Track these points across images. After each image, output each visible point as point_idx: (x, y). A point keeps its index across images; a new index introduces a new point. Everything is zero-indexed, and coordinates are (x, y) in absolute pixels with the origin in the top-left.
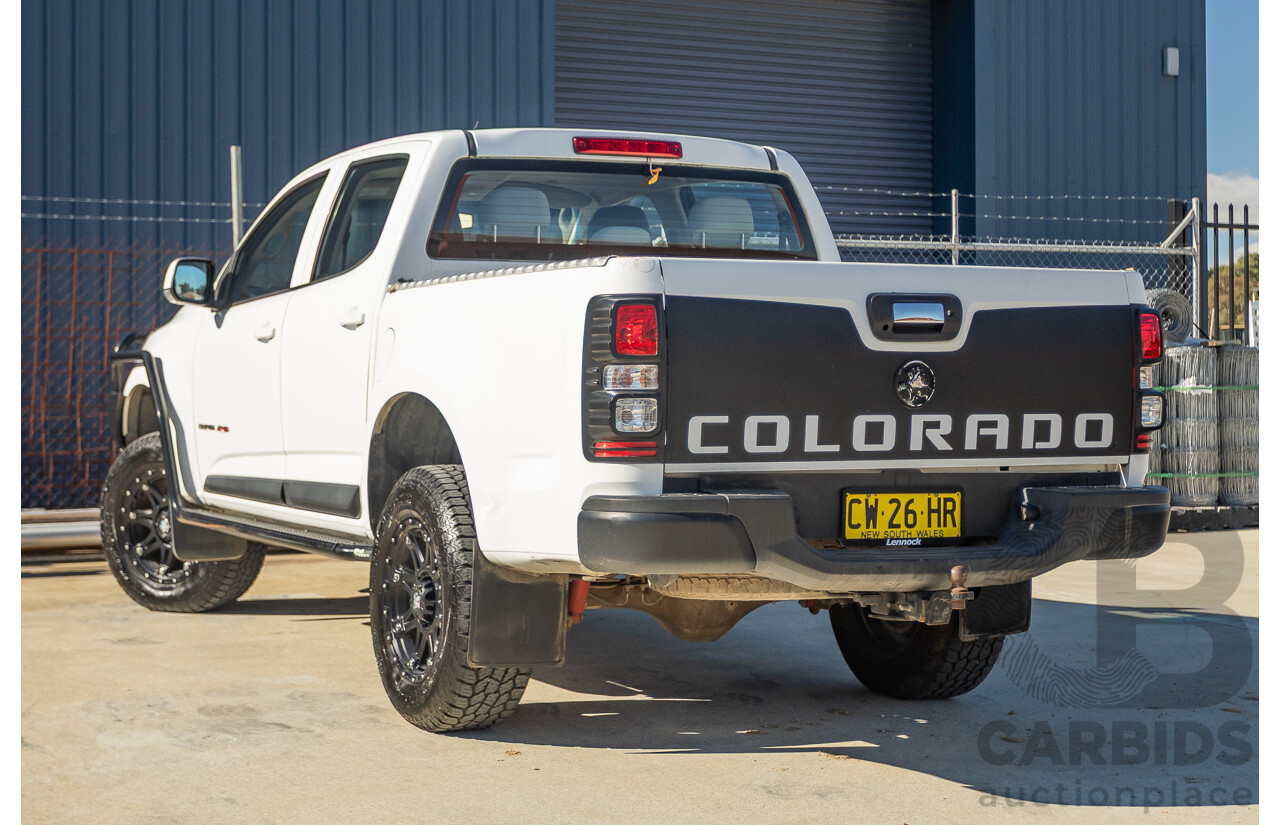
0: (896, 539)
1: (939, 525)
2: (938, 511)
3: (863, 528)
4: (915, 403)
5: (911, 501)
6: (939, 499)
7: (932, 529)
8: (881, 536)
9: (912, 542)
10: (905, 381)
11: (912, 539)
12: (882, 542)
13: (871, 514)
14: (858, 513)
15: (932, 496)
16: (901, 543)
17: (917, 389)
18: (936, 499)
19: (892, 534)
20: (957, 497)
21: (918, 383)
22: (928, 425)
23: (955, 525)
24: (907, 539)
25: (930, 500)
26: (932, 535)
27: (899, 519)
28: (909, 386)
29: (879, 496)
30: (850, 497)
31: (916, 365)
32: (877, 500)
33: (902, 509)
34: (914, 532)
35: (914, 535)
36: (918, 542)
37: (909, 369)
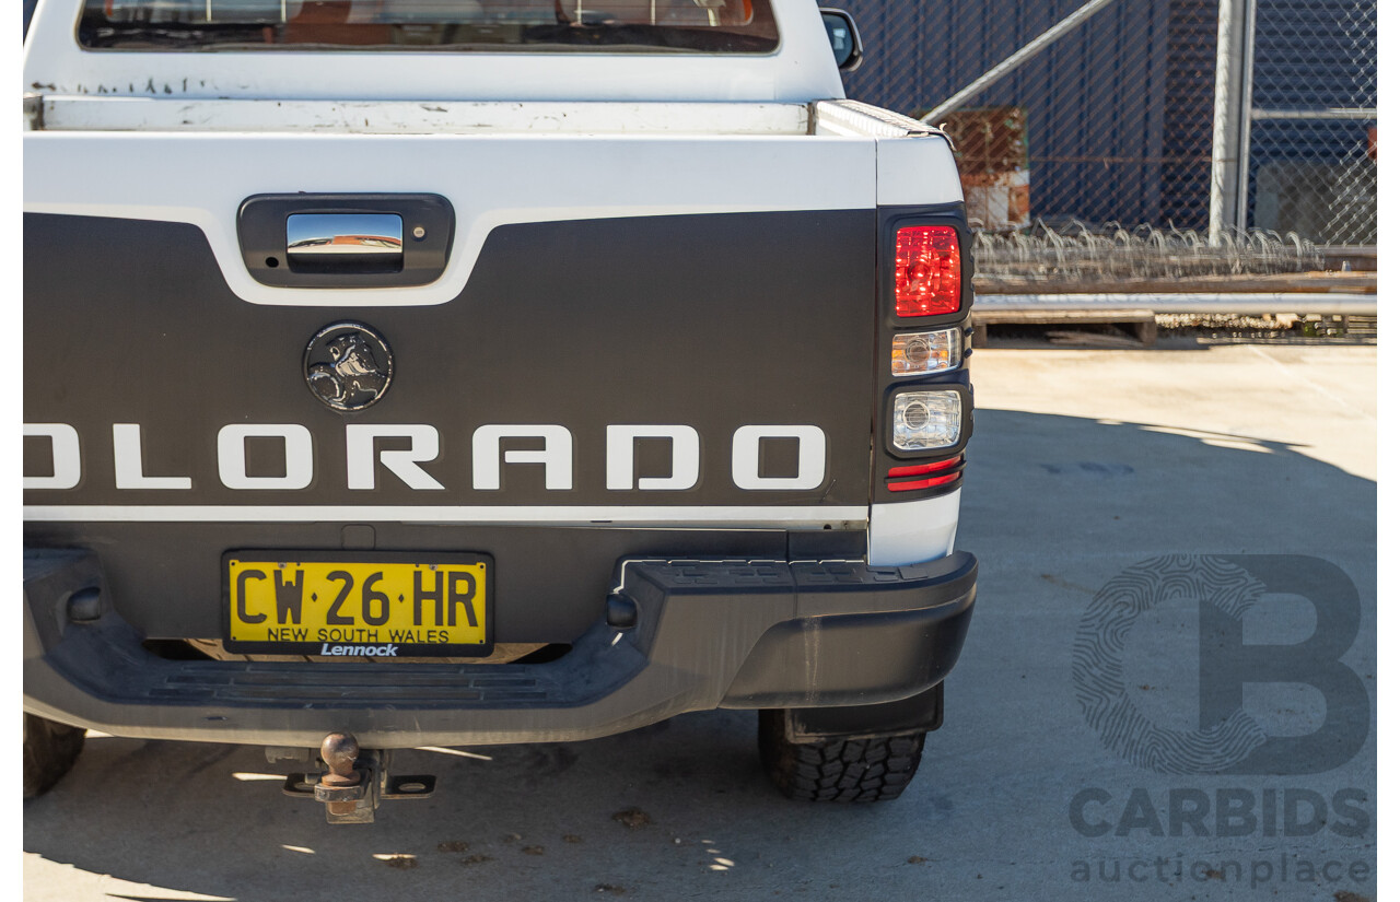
0: (343, 645)
1: (439, 622)
2: (436, 596)
3: (272, 622)
4: (349, 403)
5: (378, 576)
6: (439, 575)
7: (424, 629)
8: (312, 637)
9: (376, 651)
10: (328, 364)
11: (377, 645)
12: (315, 648)
13: (289, 598)
14: (261, 596)
15: (424, 568)
16: (353, 651)
17: (351, 378)
18: (433, 574)
19: (336, 636)
20: (478, 572)
21: (351, 365)
22: (381, 444)
23: (473, 622)
24: (366, 645)
25: (418, 576)
26: (424, 638)
27: (352, 606)
28: (333, 373)
29: (304, 566)
30: (237, 568)
31: (347, 334)
32: (300, 574)
33: (356, 594)
34: (383, 633)
35: (384, 636)
36: (390, 650)
37: (332, 340)
